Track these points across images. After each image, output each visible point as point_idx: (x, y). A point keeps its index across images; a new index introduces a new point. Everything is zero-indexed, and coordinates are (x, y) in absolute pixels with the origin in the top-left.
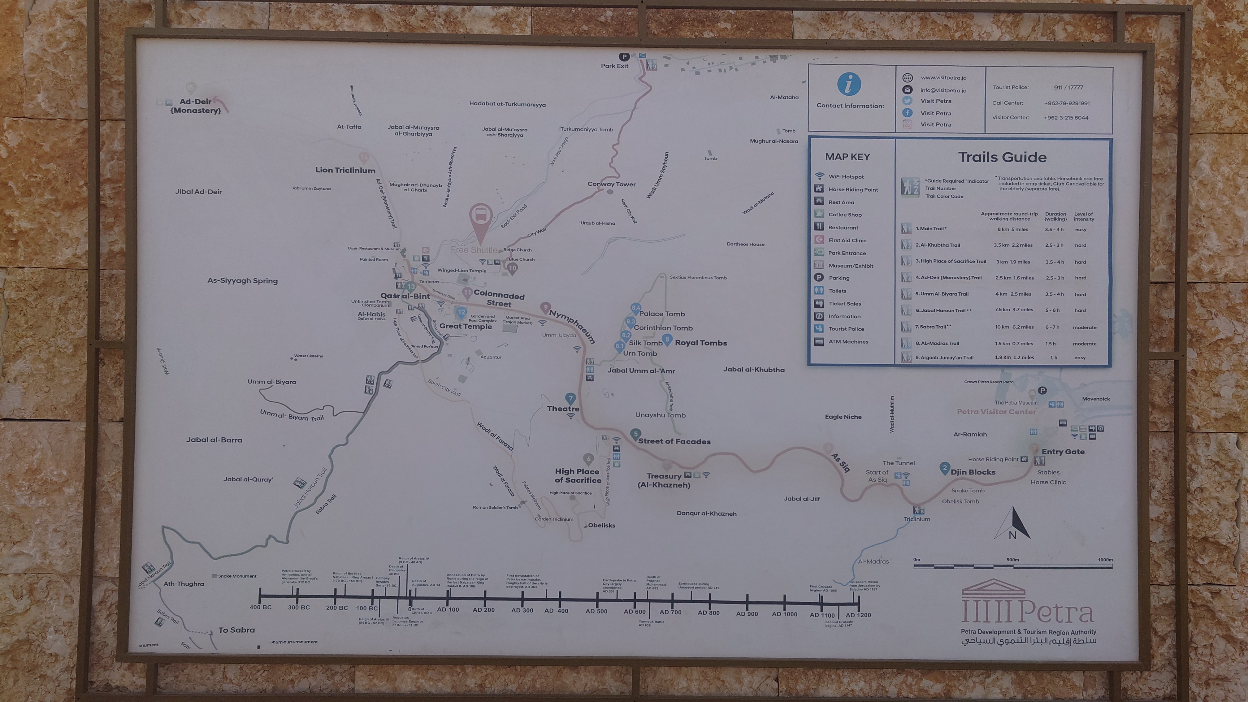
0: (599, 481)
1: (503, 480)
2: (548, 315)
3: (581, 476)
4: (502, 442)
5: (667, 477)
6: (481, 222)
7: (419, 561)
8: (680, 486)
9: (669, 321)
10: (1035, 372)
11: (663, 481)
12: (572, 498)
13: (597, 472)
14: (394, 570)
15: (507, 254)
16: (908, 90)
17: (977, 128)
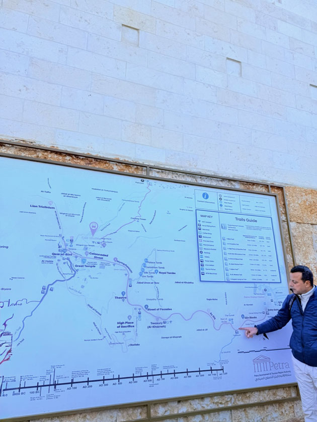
0: (133, 326)
1: (97, 328)
2: (116, 262)
3: (127, 325)
4: (97, 312)
5: (157, 323)
6: (94, 228)
7: (59, 367)
8: (162, 327)
9: (157, 265)
10: (262, 284)
11: (156, 325)
12: (123, 334)
13: (133, 323)
14: (48, 372)
15: (103, 240)
16: (221, 199)
17: (239, 211)
